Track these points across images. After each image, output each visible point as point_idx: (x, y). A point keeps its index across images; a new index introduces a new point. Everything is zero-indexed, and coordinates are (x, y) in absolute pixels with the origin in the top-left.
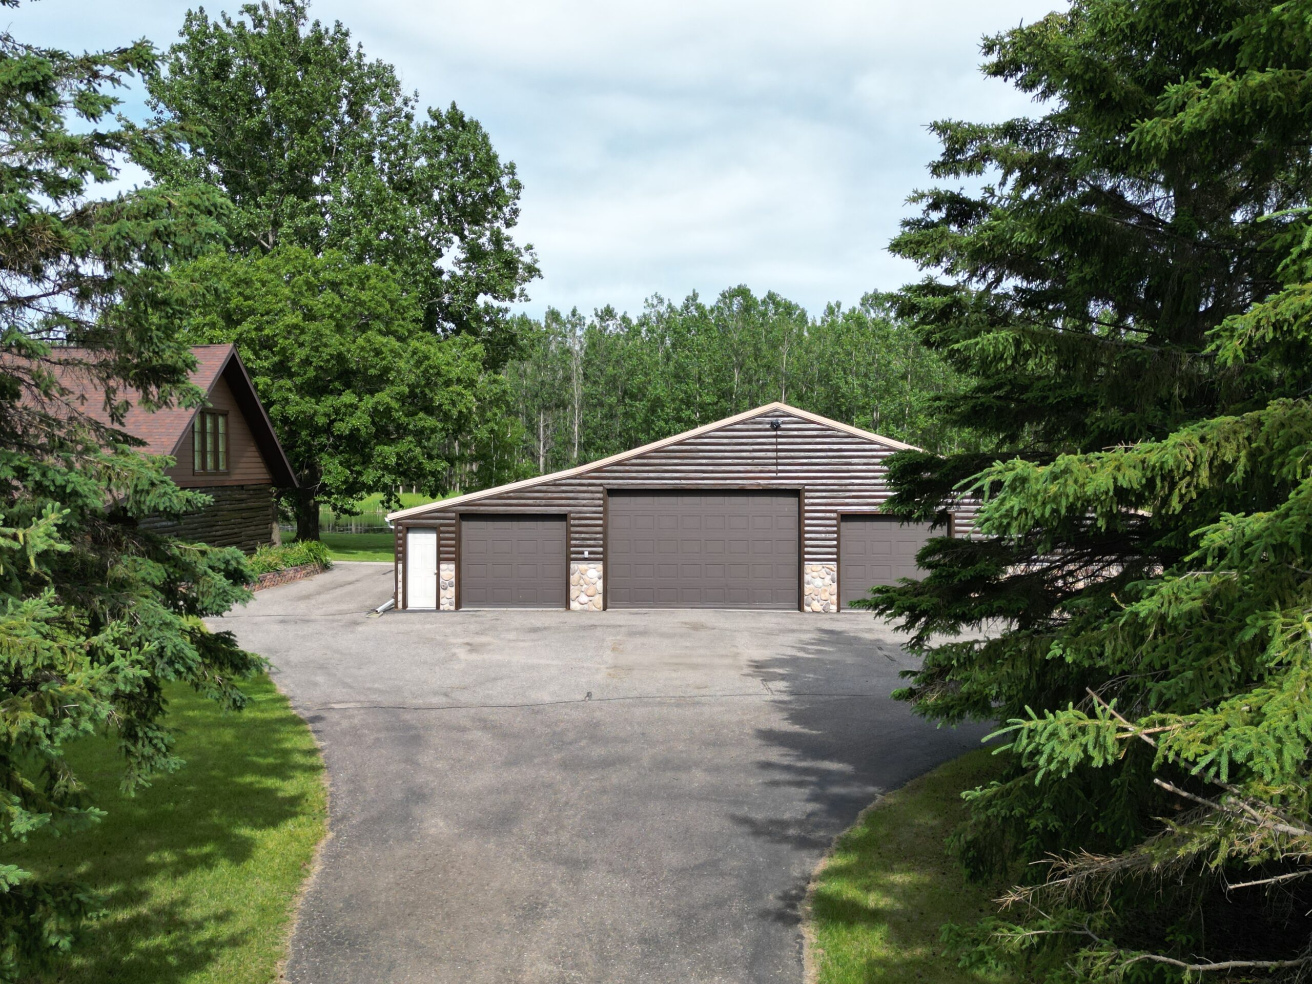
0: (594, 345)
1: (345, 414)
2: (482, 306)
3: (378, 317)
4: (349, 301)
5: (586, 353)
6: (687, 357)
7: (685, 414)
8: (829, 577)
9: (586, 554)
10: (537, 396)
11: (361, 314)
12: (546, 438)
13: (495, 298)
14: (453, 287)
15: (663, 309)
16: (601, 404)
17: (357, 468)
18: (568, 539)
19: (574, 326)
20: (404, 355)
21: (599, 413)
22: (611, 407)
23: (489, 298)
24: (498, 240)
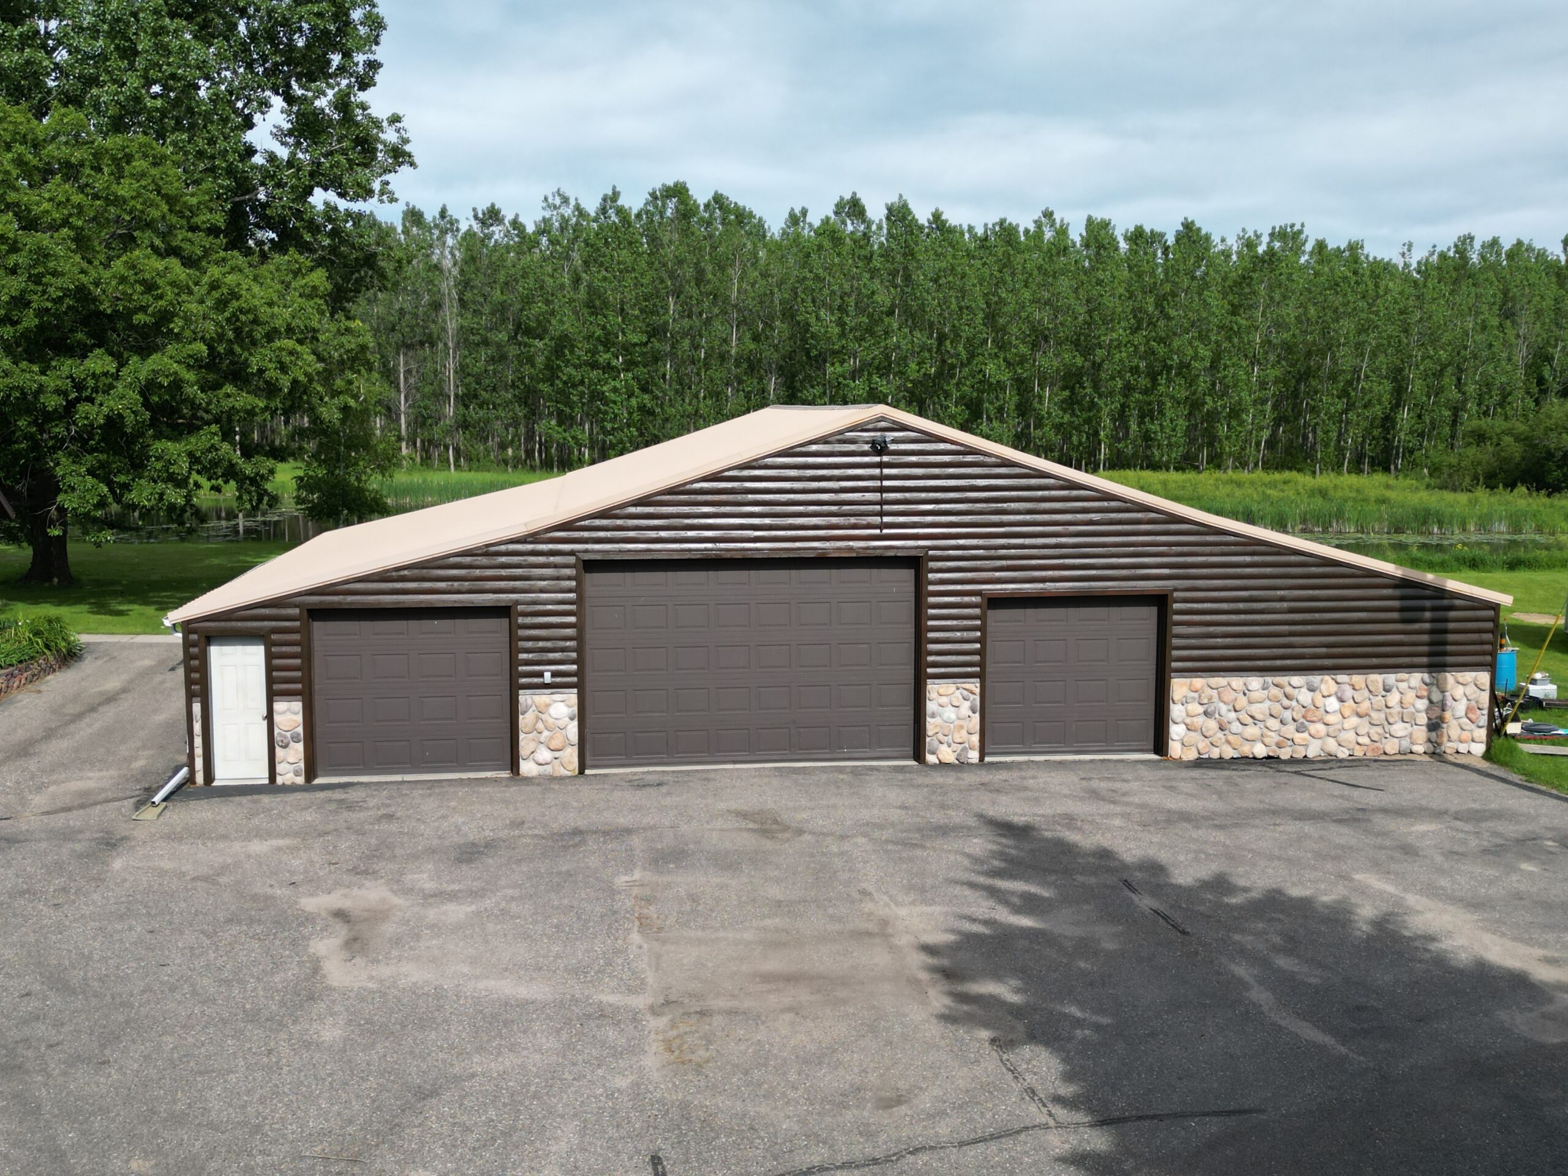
0: (473, 259)
1: (95, 390)
2: (321, 207)
3: (149, 225)
4: (96, 197)
5: (462, 271)
6: (605, 279)
7: (604, 357)
8: (967, 705)
9: (547, 675)
10: (393, 330)
11: (118, 220)
12: (409, 388)
13: (342, 195)
14: (272, 177)
15: (567, 211)
16: (486, 342)
17: (122, 479)
18: (513, 651)
19: (444, 232)
20: (196, 289)
21: (484, 354)
22: (499, 346)
23: (331, 196)
24: (343, 104)
